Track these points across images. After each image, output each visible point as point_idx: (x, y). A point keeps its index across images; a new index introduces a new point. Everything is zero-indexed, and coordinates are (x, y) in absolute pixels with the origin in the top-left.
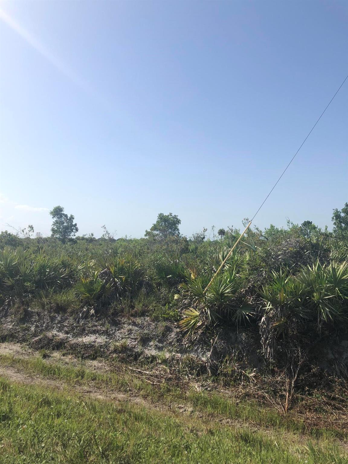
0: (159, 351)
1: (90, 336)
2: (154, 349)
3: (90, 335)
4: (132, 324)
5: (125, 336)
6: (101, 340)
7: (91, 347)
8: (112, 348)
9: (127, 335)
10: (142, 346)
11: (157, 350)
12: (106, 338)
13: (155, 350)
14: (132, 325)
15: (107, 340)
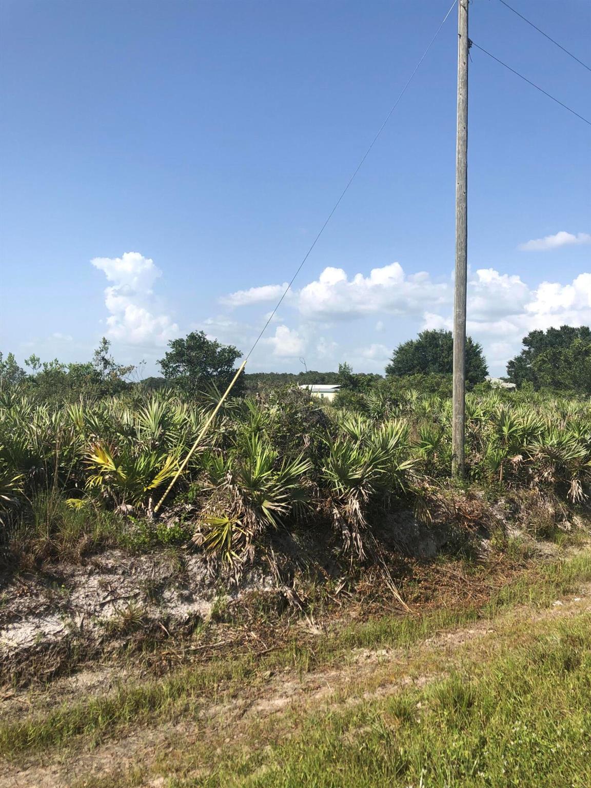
0: (190, 605)
1: (14, 628)
2: (180, 603)
3: (10, 626)
4: (97, 570)
5: (104, 598)
6: (54, 626)
7: (47, 649)
8: (98, 632)
9: (108, 595)
10: (157, 605)
11: (186, 603)
12: (63, 618)
13: (183, 605)
14: (97, 573)
15: (69, 620)
